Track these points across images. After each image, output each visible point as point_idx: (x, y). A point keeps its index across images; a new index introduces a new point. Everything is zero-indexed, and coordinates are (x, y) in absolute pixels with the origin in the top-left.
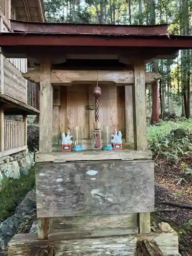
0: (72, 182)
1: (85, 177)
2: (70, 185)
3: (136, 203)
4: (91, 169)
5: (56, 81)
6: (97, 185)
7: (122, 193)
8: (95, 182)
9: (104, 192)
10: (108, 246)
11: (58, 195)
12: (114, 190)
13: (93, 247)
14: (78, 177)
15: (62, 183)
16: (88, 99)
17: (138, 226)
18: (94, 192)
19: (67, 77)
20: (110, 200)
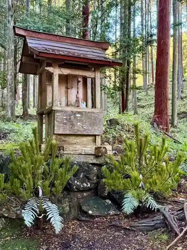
0: (70, 119)
1: (75, 117)
2: (69, 120)
3: (95, 130)
4: (78, 114)
5: (61, 73)
6: (80, 121)
7: (90, 125)
8: (79, 120)
9: (83, 124)
10: (84, 148)
11: (64, 124)
12: (87, 123)
13: (77, 148)
14: (72, 117)
15: (66, 119)
16: (67, 83)
17: (95, 142)
18: (79, 124)
19: (66, 72)
20: (85, 128)
